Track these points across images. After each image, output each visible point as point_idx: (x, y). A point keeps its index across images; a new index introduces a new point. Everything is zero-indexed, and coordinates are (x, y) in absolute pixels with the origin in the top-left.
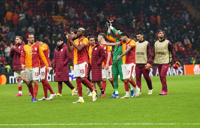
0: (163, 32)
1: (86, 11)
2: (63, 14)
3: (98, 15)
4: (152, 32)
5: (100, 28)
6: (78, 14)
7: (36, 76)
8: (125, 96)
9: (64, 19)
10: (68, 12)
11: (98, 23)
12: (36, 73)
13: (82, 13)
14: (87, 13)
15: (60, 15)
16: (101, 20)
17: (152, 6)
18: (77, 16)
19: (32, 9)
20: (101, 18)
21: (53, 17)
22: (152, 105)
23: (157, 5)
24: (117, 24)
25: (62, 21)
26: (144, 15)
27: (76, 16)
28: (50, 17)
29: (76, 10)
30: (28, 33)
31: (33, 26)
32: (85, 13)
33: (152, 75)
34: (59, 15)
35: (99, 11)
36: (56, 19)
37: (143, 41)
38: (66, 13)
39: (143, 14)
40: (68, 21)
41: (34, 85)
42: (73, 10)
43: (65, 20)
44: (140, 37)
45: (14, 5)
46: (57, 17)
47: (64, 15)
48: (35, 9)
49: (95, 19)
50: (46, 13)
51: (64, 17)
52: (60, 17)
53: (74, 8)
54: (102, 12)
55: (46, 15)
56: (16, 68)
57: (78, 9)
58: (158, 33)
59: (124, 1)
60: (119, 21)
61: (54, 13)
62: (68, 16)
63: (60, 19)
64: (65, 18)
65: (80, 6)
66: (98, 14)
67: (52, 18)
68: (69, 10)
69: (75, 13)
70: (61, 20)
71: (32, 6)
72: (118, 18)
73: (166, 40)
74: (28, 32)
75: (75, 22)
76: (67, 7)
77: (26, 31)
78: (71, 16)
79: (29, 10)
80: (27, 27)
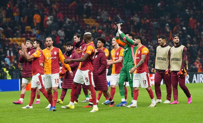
0: (178, 37)
1: (119, 15)
2: (95, 16)
3: (132, 19)
4: (189, 36)
5: (134, 32)
6: (111, 17)
7: (56, 82)
8: (131, 105)
9: (96, 22)
10: (100, 15)
11: (132, 26)
12: (55, 79)
13: (115, 16)
14: (120, 16)
15: (92, 18)
16: (135, 23)
17: (188, 9)
18: (110, 19)
19: (62, 12)
20: (135, 22)
21: (85, 20)
22: (188, 114)
23: (195, 8)
24: (152, 28)
25: (94, 25)
26: (181, 19)
27: (108, 19)
28: (81, 20)
29: (108, 13)
30: (58, 37)
31: (63, 29)
32: (118, 16)
33: (188, 82)
34: (90, 18)
35: (133, 15)
36: (88, 22)
37: (166, 46)
38: (99, 16)
39: (180, 17)
40: (100, 24)
41: (54, 93)
42: (106, 13)
43: (97, 24)
44: (161, 41)
45: (44, 7)
46: (88, 20)
47: (96, 18)
48: (66, 12)
49: (128, 22)
50: (77, 16)
51: (96, 20)
52: (92, 20)
53: (107, 11)
54: (136, 15)
55: (77, 17)
56: (26, 75)
57: (111, 12)
58: (173, 38)
59: (159, 4)
60: (154, 25)
61: (85, 16)
62: (100, 19)
63: (92, 22)
64: (98, 21)
65: (113, 8)
66: (132, 17)
67: (83, 21)
68: (102, 13)
69: (108, 16)
70: (92, 24)
71: (62, 8)
72: (153, 21)
73: (182, 45)
74: (58, 35)
75: (107, 26)
76: (100, 10)
77: (56, 35)
78: (104, 19)
79: (60, 13)
80: (57, 31)
